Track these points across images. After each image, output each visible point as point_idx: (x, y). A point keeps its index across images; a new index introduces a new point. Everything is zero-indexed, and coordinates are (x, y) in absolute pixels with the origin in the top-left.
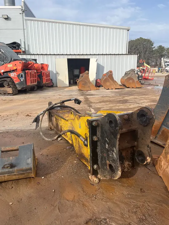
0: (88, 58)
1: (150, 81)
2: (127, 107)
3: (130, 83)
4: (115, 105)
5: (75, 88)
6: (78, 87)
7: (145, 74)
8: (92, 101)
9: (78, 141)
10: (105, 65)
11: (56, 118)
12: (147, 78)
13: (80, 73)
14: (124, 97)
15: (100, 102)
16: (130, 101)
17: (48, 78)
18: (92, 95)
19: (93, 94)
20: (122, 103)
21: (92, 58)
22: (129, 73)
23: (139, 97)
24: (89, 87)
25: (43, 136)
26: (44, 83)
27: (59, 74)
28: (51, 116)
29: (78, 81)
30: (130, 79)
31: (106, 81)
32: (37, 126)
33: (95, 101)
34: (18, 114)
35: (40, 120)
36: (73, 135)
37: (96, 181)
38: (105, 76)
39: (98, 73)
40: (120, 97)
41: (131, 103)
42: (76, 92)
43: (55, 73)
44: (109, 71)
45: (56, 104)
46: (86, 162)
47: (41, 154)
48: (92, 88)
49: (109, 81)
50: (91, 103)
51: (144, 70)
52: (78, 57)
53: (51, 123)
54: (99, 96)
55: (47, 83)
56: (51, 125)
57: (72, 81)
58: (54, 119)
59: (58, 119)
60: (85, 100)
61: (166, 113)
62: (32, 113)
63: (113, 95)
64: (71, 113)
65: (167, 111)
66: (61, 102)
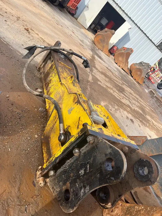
0: (125, 19)
1: (150, 83)
2: (119, 99)
3: (137, 74)
4: (112, 87)
5: (91, 36)
6: (95, 38)
7: (152, 74)
8: (96, 66)
9: (55, 121)
10: (133, 39)
11: (52, 66)
12: (150, 78)
13: (107, 26)
14: (123, 84)
15: (102, 73)
16: (125, 94)
17: (76, 4)
18: (100, 57)
19: (102, 57)
20: (119, 90)
21: (129, 22)
22: (144, 65)
23: (134, 95)
24: (103, 47)
25: (24, 76)
26: (68, 5)
27: (88, 9)
28: (49, 57)
29: (99, 33)
30: (140, 70)
31: (121, 54)
32: (27, 56)
33: (99, 68)
34: (18, 18)
35: (34, 55)
36: (55, 111)
37: (40, 184)
38: (124, 50)
39: (120, 41)
40: (120, 82)
41: (125, 96)
42: (89, 41)
43: (86, 4)
44: (131, 49)
45: (64, 50)
46: (46, 153)
47: (7, 97)
48: (105, 50)
49: (123, 58)
50: (95, 67)
51: (155, 70)
52: (117, 9)
53: (44, 64)
54: (105, 65)
55: (71, 7)
56: (42, 66)
57: (93, 26)
58: (49, 64)
59: (54, 69)
60: (91, 58)
61: (155, 154)
62: (33, 31)
63: (117, 73)
64: (72, 77)
65: (157, 154)
66: (71, 52)
